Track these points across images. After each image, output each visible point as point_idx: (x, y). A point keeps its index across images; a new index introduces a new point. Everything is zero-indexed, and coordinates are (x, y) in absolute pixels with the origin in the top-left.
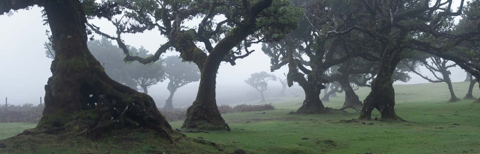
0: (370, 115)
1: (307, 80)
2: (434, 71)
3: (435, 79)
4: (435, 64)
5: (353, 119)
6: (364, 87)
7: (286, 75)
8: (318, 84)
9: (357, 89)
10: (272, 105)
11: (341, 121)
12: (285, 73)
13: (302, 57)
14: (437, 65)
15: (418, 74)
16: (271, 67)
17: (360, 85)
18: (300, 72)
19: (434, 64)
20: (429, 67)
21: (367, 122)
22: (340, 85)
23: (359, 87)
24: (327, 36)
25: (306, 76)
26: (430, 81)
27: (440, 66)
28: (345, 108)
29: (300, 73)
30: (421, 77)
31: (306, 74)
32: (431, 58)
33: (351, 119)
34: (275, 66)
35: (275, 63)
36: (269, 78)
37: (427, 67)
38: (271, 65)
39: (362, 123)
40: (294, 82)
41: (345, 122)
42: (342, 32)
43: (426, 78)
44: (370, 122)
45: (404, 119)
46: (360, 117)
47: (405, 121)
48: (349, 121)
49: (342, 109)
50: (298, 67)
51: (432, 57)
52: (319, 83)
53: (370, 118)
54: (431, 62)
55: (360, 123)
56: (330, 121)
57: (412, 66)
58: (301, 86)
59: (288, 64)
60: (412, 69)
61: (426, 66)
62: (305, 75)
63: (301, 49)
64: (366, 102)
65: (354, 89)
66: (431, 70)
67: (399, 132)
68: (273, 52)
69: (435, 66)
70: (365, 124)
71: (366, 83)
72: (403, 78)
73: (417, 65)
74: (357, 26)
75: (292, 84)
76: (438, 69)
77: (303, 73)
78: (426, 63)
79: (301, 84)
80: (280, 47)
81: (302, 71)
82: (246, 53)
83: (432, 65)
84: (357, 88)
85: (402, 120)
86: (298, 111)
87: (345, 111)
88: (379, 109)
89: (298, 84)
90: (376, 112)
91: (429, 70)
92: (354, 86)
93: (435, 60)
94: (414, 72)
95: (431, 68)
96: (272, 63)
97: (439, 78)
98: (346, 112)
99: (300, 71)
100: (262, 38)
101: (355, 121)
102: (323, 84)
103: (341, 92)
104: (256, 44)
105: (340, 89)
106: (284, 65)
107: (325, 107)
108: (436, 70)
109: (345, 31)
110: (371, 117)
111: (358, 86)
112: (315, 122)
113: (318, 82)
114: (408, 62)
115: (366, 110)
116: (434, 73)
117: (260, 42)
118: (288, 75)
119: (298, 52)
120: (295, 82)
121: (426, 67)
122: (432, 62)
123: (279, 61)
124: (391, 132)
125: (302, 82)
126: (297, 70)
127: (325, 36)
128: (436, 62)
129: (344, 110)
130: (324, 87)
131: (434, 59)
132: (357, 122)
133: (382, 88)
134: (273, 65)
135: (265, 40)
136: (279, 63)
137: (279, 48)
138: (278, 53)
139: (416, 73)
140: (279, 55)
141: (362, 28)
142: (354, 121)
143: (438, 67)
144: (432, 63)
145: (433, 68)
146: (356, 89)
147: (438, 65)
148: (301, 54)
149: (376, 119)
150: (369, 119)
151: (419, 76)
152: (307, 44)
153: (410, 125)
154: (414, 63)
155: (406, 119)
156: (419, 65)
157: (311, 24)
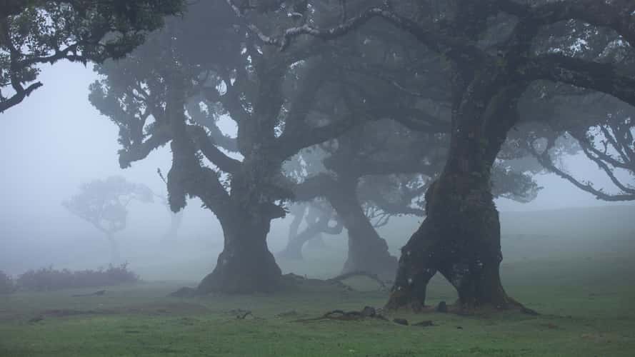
0: (422, 297)
1: (229, 189)
2: (610, 166)
3: (613, 190)
4: (615, 145)
5: (366, 308)
6: (403, 215)
7: (165, 176)
8: (260, 202)
9: (384, 224)
10: (129, 268)
11: (327, 315)
12: (159, 171)
13: (218, 124)
14: (619, 149)
15: (565, 176)
16: (120, 152)
17: (392, 209)
18: (206, 165)
19: (610, 146)
20: (597, 156)
21: (414, 318)
22: (335, 213)
23: (388, 219)
24: (283, 44)
25: (224, 177)
26: (600, 195)
27: (628, 150)
28: (343, 277)
29: (207, 169)
30: (572, 184)
31: (225, 171)
32: (603, 129)
33: (358, 308)
34: (133, 151)
35: (132, 142)
36: (133, 194)
37: (589, 156)
38: (121, 147)
39: (397, 321)
40: (188, 197)
41: (339, 318)
42: (331, 31)
43: (588, 188)
44: (422, 318)
45: (530, 308)
46: (390, 302)
47: (533, 313)
48: (355, 313)
49: (337, 280)
50: (199, 151)
51: (605, 127)
52: (266, 201)
53: (423, 303)
54: (603, 141)
55: (391, 319)
56: (294, 313)
57: (546, 151)
58: (209, 210)
59: (170, 141)
60: (546, 162)
61: (586, 152)
62: (222, 175)
63: (212, 96)
64: (409, 253)
65: (373, 222)
66: (602, 165)
67: (523, 350)
68: (125, 109)
69: (612, 151)
70: (405, 323)
71: (410, 203)
72: (520, 187)
73: (556, 153)
74: (379, 10)
75: (183, 204)
76: (622, 161)
77: (217, 170)
78: (586, 143)
79: (208, 204)
80: (148, 92)
81: (214, 163)
82: (15, 92)
83: (604, 149)
84: (383, 221)
85: (525, 311)
86: (201, 286)
87: (345, 286)
88: (449, 276)
89: (202, 203)
90: (440, 287)
91: (595, 164)
92: (375, 214)
93: (613, 136)
94: (553, 169)
95: (602, 160)
96: (124, 140)
97: (626, 187)
98: (350, 289)
99: (206, 162)
100: (67, 47)
101: (373, 316)
102: (277, 203)
103: (336, 231)
104: (49, 63)
105: (332, 223)
106: (160, 147)
107: (283, 274)
108: (616, 164)
109: (341, 26)
110: (426, 303)
111: (385, 214)
112: (243, 318)
113: (262, 195)
114: (534, 139)
115: (410, 280)
116: (610, 174)
117: (60, 58)
118: (169, 175)
119: (207, 110)
120: (191, 197)
121: (586, 156)
122: (606, 140)
123: (144, 136)
124: (494, 351)
125: (214, 199)
126: (197, 161)
127: (277, 44)
128: (616, 141)
129: (343, 281)
130: (281, 213)
131: (610, 130)
132: (380, 317)
133: (462, 210)
134: (125, 146)
135: (79, 53)
136: (144, 141)
137: (145, 94)
138: (140, 112)
139: (558, 172)
140: (144, 117)
141: (394, 16)
142: (370, 313)
143: (622, 153)
144: (605, 144)
145: (609, 159)
146: (379, 224)
147: (623, 150)
148: (214, 115)
149: (442, 308)
150: (420, 307)
151: (566, 181)
152: (228, 83)
153: (551, 327)
154: (551, 144)
155: (536, 309)
156: (563, 153)
157: (233, 6)
